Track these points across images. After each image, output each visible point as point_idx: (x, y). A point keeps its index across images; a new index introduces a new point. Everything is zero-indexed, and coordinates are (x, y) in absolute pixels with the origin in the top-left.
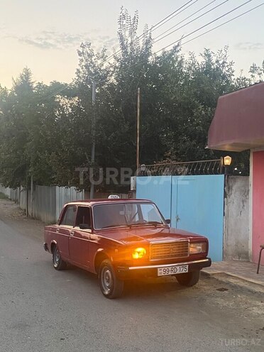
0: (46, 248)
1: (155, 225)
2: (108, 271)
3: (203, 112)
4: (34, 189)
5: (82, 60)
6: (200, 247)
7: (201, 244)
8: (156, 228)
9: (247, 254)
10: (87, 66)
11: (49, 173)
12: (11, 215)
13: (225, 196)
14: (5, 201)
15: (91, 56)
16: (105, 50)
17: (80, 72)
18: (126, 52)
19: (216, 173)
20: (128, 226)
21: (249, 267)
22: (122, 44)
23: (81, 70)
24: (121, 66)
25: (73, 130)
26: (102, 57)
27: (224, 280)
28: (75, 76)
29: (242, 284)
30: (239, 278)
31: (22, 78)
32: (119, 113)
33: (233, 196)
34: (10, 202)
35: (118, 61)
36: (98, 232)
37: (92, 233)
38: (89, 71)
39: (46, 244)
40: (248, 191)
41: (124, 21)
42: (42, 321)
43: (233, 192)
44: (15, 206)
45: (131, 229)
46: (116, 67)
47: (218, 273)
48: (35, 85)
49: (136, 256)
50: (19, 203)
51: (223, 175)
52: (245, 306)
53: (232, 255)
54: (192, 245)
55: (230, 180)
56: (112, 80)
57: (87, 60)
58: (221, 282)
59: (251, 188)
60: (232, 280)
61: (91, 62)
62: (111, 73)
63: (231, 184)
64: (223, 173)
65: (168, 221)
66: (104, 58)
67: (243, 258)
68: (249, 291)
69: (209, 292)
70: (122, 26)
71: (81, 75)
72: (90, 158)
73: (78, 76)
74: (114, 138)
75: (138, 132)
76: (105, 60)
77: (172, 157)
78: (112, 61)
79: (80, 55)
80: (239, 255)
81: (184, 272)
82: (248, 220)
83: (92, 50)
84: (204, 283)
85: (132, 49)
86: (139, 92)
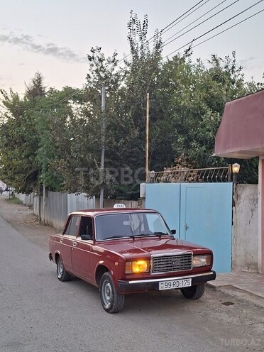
0: (51, 258)
1: (159, 235)
2: (109, 284)
3: (212, 118)
4: (47, 195)
5: (92, 65)
6: (204, 260)
7: (205, 257)
8: (160, 239)
9: (256, 264)
10: (97, 71)
11: (61, 179)
12: (24, 221)
13: (234, 205)
14: (19, 207)
15: (101, 60)
16: (116, 55)
17: (90, 77)
18: (137, 57)
19: (224, 180)
20: (131, 237)
21: (258, 279)
22: (132, 49)
23: (91, 75)
24: (132, 71)
25: (81, 137)
26: (113, 61)
27: (230, 294)
28: (86, 82)
29: (248, 298)
30: (247, 292)
31: (34, 82)
32: (128, 118)
33: (241, 204)
34: (24, 208)
35: (128, 65)
36: (99, 243)
37: (94, 244)
38: (99, 75)
39: (50, 254)
40: (257, 199)
41: (135, 26)
42: (36, 339)
43: (241, 200)
44: (29, 212)
45: (134, 241)
46: (127, 72)
47: (225, 286)
48: (47, 90)
49: (136, 270)
50: (33, 209)
51: (232, 183)
52: (250, 323)
53: (241, 266)
54: (196, 258)
55: (238, 189)
56: (123, 84)
57: (97, 65)
58: (227, 296)
59: (260, 197)
60: (238, 294)
61: (102, 67)
62: (121, 78)
63: (239, 193)
64: (232, 181)
65: (174, 232)
66: (115, 62)
67: (252, 269)
68: (255, 305)
69: (214, 306)
70: (132, 31)
71: (91, 80)
72: (99, 165)
73: (89, 81)
74: (124, 144)
75: (147, 138)
76: (115, 65)
77: (182, 163)
78: (123, 65)
79: (90, 59)
80: (249, 265)
81: (187, 286)
82: (257, 230)
83: (103, 55)
84: (210, 297)
85: (142, 53)
86: (148, 97)
